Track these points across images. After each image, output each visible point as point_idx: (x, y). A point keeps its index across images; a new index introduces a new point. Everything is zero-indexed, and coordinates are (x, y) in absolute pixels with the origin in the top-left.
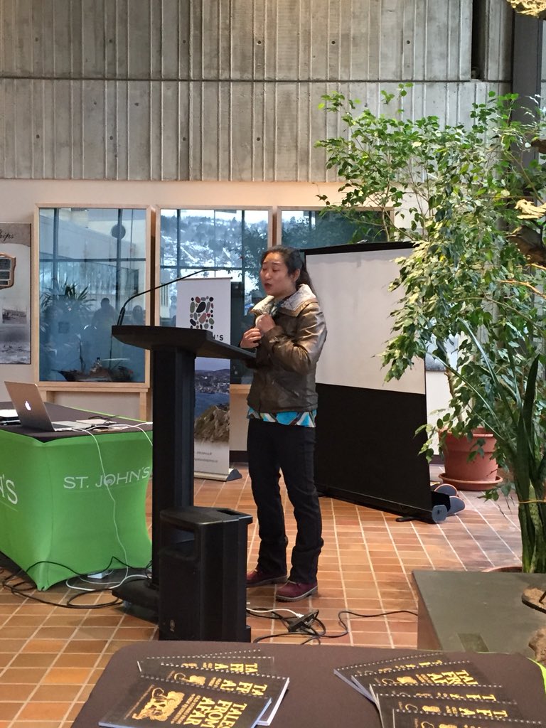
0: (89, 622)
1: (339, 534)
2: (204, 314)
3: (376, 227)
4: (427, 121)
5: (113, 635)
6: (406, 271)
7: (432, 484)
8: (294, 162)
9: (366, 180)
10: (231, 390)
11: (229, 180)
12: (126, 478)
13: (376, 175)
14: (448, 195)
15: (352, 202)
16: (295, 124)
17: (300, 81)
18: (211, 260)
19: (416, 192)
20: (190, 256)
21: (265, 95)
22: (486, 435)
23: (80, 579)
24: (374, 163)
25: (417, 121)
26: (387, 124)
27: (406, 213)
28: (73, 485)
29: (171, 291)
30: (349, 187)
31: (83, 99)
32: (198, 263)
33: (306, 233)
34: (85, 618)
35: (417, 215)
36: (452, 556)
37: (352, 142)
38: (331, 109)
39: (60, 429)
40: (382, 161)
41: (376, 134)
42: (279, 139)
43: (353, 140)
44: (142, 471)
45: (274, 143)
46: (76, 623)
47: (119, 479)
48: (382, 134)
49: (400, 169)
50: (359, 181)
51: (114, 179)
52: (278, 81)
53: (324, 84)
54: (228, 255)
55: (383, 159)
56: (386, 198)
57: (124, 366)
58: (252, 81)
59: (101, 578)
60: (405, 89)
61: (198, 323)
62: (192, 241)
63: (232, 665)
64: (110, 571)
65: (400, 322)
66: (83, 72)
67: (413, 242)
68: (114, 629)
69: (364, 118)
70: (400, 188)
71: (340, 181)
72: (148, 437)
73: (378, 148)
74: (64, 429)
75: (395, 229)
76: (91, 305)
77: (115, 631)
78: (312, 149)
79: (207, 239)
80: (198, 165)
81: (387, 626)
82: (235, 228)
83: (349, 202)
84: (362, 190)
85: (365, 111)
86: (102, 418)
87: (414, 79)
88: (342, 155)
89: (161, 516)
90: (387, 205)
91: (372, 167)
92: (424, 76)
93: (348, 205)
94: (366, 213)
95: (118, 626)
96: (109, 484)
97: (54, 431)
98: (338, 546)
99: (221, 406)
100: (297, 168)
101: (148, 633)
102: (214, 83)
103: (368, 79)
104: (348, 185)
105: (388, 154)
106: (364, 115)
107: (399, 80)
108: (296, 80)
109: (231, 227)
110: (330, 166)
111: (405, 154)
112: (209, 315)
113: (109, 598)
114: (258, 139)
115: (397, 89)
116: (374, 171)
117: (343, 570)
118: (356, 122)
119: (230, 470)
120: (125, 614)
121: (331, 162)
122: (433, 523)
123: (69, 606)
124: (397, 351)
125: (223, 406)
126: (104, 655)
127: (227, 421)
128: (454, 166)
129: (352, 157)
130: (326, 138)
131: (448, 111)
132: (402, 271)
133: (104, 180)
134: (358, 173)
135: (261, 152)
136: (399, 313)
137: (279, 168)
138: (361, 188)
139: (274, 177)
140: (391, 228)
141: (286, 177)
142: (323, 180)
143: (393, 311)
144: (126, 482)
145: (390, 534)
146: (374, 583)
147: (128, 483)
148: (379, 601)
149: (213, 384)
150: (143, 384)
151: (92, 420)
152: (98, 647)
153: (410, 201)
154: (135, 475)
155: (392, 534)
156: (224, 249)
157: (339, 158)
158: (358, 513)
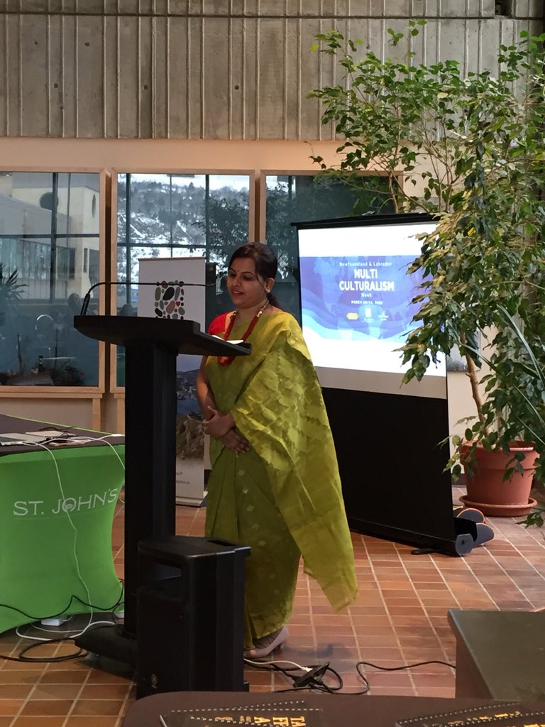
0: (48, 678)
2: (172, 302)
3: (381, 195)
4: (445, 67)
5: (79, 695)
6: (429, 249)
7: (454, 509)
8: (281, 115)
9: (370, 138)
11: (201, 138)
12: (90, 502)
13: (383, 131)
14: (479, 157)
15: (353, 165)
16: (281, 70)
17: (288, 17)
18: (160, 236)
19: (430, 153)
20: (136, 231)
21: (245, 33)
22: (525, 449)
23: (34, 626)
24: (380, 117)
25: (432, 67)
26: (395, 70)
27: (418, 178)
28: (25, 512)
30: (350, 147)
31: (21, 37)
32: (146, 239)
33: (286, 203)
34: (42, 675)
35: (431, 181)
36: (482, 594)
37: (352, 91)
38: (327, 52)
39: (9, 443)
40: (388, 115)
41: (382, 82)
42: (262, 88)
43: (354, 89)
44: (108, 494)
45: (256, 92)
46: (31, 679)
47: (80, 503)
48: (388, 82)
49: (411, 124)
50: (361, 139)
51: (60, 136)
52: (260, 17)
53: (317, 20)
54: (184, 229)
55: (389, 112)
56: (395, 160)
57: (72, 366)
58: (229, 16)
59: (58, 625)
60: (417, 26)
61: (165, 312)
62: (139, 212)
63: (274, 719)
64: (68, 617)
65: (427, 309)
66: (21, 5)
67: (432, 214)
68: (81, 686)
69: (366, 63)
70: (413, 149)
71: (337, 139)
72: (119, 452)
73: (384, 99)
74: (13, 443)
75: (405, 198)
76: (22, 291)
77: (82, 689)
78: (303, 101)
79: (157, 209)
80: (163, 119)
81: (412, 680)
82: (193, 196)
83: (350, 165)
84: (366, 151)
85: (368, 54)
86: (58, 430)
87: (426, 15)
88: (339, 108)
89: (139, 548)
90: (396, 169)
91: (377, 121)
92: (438, 10)
93: (349, 168)
94: (368, 178)
95: (85, 684)
96: (69, 510)
97: (1, 445)
99: (193, 415)
100: (284, 123)
101: (122, 691)
102: (183, 19)
103: (371, 15)
104: (348, 144)
105: (397, 106)
106: (366, 58)
107: (408, 16)
108: (282, 15)
109: (188, 195)
110: (325, 122)
111: (418, 107)
112: (178, 304)
113: (73, 649)
114: (237, 88)
115: (404, 27)
116: (380, 127)
117: (352, 613)
118: (358, 67)
120: (91, 669)
121: (327, 116)
122: (456, 555)
123: (22, 659)
124: (420, 346)
125: (197, 415)
126: (70, 718)
127: (201, 434)
128: (487, 121)
129: (353, 110)
130: (319, 87)
131: (467, 54)
132: (424, 249)
133: (47, 137)
134: (360, 129)
135: (240, 103)
136: (423, 299)
137: (262, 124)
138: (364, 149)
139: (256, 135)
140: (399, 197)
141: (270, 135)
142: (316, 138)
143: (415, 297)
144: (89, 507)
145: (405, 569)
146: (391, 628)
147: (92, 509)
148: (398, 651)
149: (183, 388)
150: (96, 388)
151: (46, 432)
152: (62, 708)
153: (424, 163)
154: (100, 498)
155: (407, 570)
156: (178, 222)
157: (337, 111)
158: (365, 545)
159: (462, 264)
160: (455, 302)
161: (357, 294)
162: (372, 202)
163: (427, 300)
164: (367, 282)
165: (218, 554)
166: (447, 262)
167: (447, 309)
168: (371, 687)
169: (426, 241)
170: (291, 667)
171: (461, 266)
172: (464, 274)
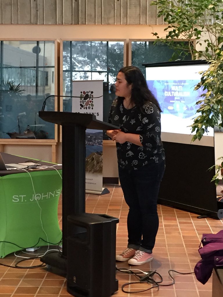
0: (28, 276)
1: (165, 226)
2: (88, 101)
3: (185, 51)
5: (41, 285)
6: (204, 78)
7: (217, 197)
8: (139, 13)
9: (180, 24)
10: (104, 143)
11: (102, 24)
12: (47, 196)
13: (186, 21)
15: (172, 37)
18: (88, 66)
19: (208, 31)
20: (76, 63)
23: (22, 252)
24: (184, 14)
27: (202, 42)
28: (18, 200)
29: (66, 83)
30: (170, 28)
34: (26, 274)
35: (209, 44)
37: (172, 2)
39: (10, 169)
40: (189, 13)
42: (130, 0)
44: (56, 192)
45: (127, 2)
46: (21, 277)
47: (43, 196)
49: (199, 18)
50: (176, 24)
51: (36, 24)
54: (98, 62)
55: (189, 11)
56: (191, 34)
57: (43, 130)
59: (33, 251)
61: (84, 106)
62: (78, 54)
64: (38, 247)
65: (203, 107)
67: (207, 61)
70: (200, 29)
72: (60, 173)
73: (187, 5)
74: (12, 169)
75: (197, 52)
76: (23, 93)
77: (43, 282)
78: (149, 6)
79: (86, 53)
80: (84, 16)
81: (194, 279)
82: (102, 47)
83: (170, 36)
86: (33, 162)
88: (166, 10)
89: (68, 219)
90: (192, 38)
91: (183, 16)
93: (170, 38)
94: (179, 42)
95: (44, 279)
96: (38, 200)
97: (7, 170)
98: (165, 233)
99: (98, 153)
100: (140, 17)
101: (61, 283)
104: (169, 27)
105: (192, 9)
109: (100, 47)
110: (159, 16)
111: (202, 9)
112: (91, 102)
113: (39, 263)
114: (118, 0)
116: (184, 19)
117: (168, 247)
119: (103, 189)
120: (48, 272)
121: (160, 14)
122: (218, 219)
123: (16, 267)
124: (199, 125)
125: (99, 153)
126: (37, 295)
127: (101, 161)
129: (172, 11)
132: (202, 79)
133: (31, 24)
134: (175, 20)
135: (119, 8)
136: (201, 102)
137: (130, 17)
138: (177, 29)
139: (127, 22)
140: (194, 51)
141: (134, 22)
142: (155, 24)
143: (197, 101)
144: (47, 198)
145: (194, 226)
146: (186, 254)
147: (48, 198)
148: (189, 265)
149: (93, 140)
150: (54, 140)
151: (28, 163)
152: (34, 290)
153: (205, 36)
154: (52, 194)
155: (195, 226)
156: (96, 59)
157: (164, 11)
158: (176, 213)
159: (220, 86)
160: (216, 104)
161: (173, 98)
162: (180, 54)
163: (203, 103)
164: (177, 92)
165: (103, 222)
166: (212, 85)
167: (213, 107)
168: (175, 282)
169: (203, 75)
170: (138, 272)
171: (219, 87)
172: (220, 91)
